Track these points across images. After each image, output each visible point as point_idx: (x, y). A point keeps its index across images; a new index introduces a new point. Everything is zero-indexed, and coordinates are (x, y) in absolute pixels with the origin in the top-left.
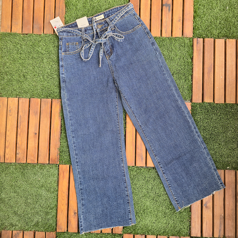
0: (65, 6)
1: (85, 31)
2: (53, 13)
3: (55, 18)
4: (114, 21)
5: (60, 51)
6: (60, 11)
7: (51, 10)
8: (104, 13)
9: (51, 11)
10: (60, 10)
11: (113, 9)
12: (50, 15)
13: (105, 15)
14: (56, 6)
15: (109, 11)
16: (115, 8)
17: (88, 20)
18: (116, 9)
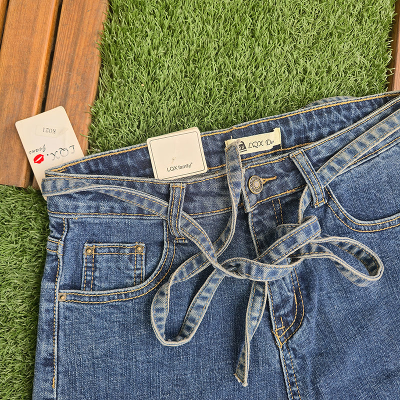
0: (97, 61)
1: (189, 197)
2: (35, 85)
3: (43, 109)
4: (332, 169)
5: (46, 285)
6: (72, 83)
7: (31, 69)
8: (285, 122)
9: (26, 72)
10: (75, 78)
11: (329, 111)
12: (22, 92)
13: (289, 133)
14: (56, 54)
15: (309, 116)
16: (338, 109)
17: (205, 144)
18: (343, 112)
